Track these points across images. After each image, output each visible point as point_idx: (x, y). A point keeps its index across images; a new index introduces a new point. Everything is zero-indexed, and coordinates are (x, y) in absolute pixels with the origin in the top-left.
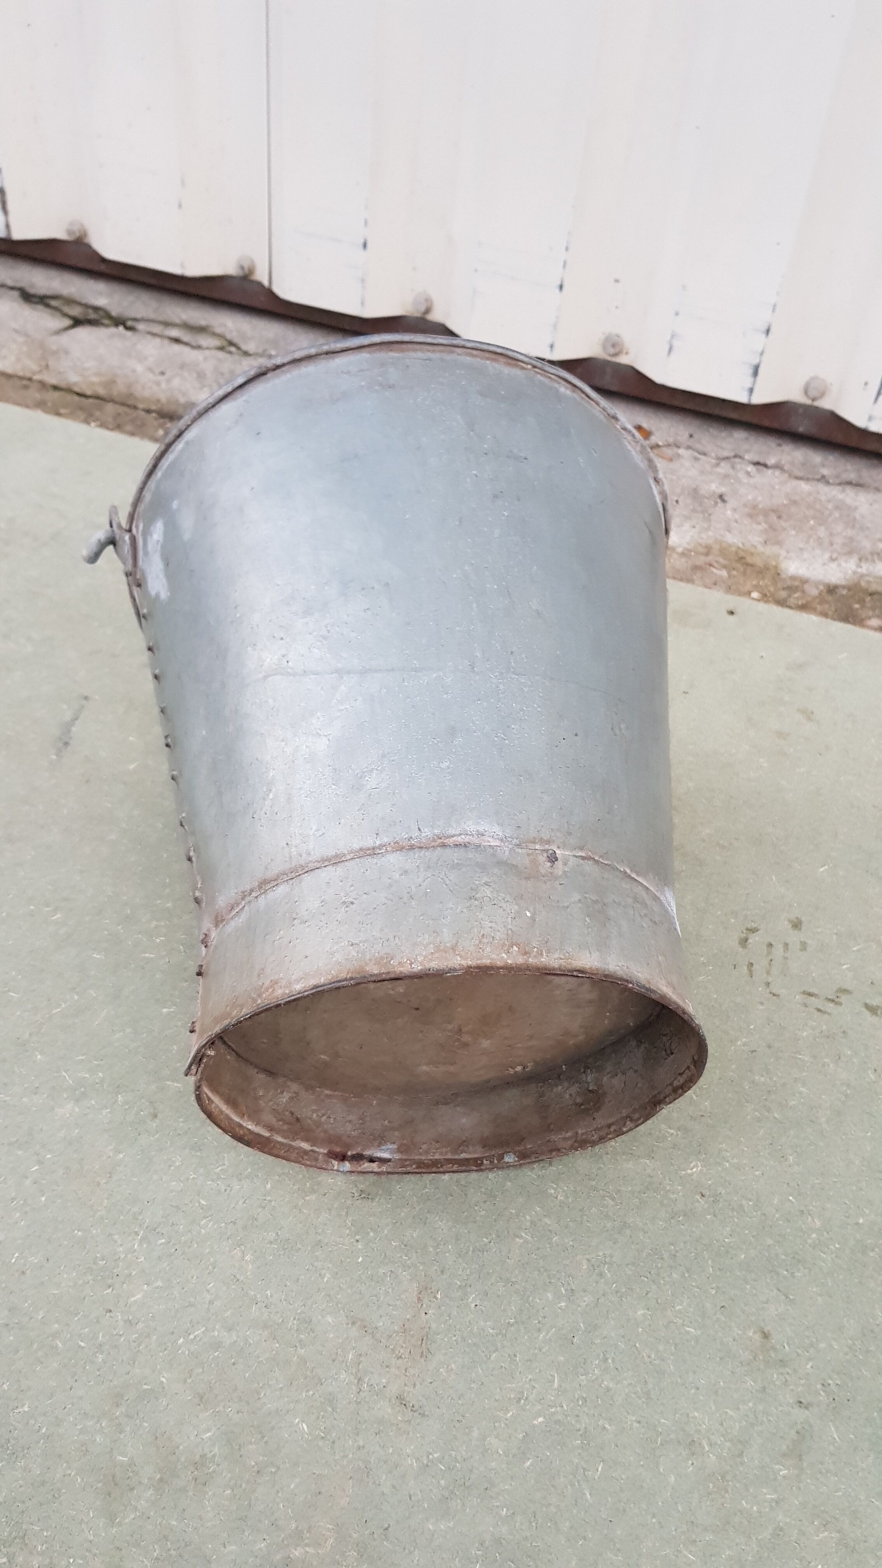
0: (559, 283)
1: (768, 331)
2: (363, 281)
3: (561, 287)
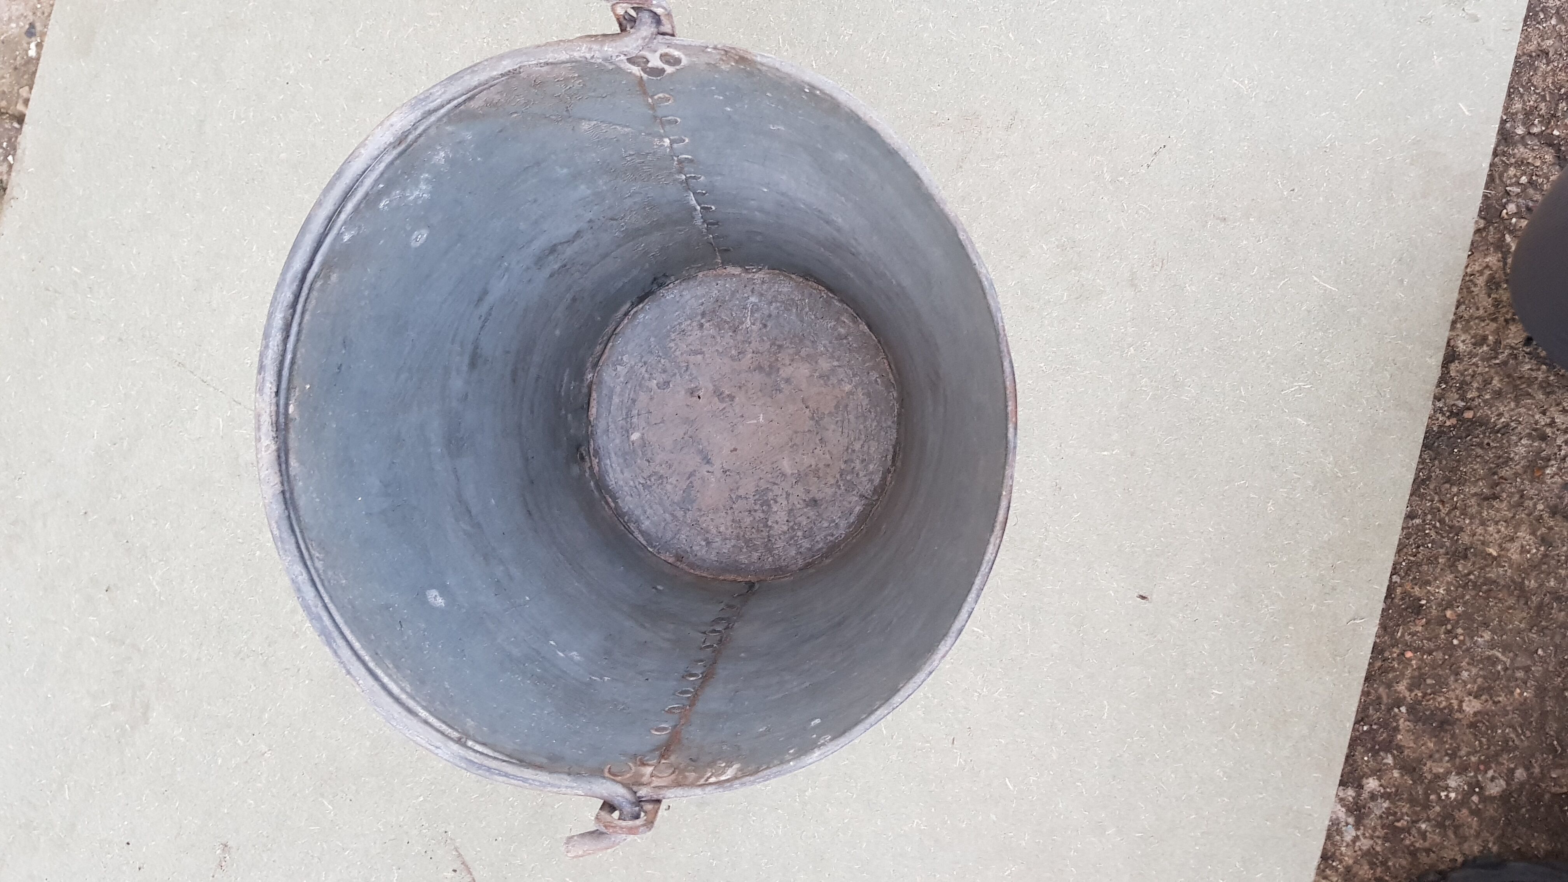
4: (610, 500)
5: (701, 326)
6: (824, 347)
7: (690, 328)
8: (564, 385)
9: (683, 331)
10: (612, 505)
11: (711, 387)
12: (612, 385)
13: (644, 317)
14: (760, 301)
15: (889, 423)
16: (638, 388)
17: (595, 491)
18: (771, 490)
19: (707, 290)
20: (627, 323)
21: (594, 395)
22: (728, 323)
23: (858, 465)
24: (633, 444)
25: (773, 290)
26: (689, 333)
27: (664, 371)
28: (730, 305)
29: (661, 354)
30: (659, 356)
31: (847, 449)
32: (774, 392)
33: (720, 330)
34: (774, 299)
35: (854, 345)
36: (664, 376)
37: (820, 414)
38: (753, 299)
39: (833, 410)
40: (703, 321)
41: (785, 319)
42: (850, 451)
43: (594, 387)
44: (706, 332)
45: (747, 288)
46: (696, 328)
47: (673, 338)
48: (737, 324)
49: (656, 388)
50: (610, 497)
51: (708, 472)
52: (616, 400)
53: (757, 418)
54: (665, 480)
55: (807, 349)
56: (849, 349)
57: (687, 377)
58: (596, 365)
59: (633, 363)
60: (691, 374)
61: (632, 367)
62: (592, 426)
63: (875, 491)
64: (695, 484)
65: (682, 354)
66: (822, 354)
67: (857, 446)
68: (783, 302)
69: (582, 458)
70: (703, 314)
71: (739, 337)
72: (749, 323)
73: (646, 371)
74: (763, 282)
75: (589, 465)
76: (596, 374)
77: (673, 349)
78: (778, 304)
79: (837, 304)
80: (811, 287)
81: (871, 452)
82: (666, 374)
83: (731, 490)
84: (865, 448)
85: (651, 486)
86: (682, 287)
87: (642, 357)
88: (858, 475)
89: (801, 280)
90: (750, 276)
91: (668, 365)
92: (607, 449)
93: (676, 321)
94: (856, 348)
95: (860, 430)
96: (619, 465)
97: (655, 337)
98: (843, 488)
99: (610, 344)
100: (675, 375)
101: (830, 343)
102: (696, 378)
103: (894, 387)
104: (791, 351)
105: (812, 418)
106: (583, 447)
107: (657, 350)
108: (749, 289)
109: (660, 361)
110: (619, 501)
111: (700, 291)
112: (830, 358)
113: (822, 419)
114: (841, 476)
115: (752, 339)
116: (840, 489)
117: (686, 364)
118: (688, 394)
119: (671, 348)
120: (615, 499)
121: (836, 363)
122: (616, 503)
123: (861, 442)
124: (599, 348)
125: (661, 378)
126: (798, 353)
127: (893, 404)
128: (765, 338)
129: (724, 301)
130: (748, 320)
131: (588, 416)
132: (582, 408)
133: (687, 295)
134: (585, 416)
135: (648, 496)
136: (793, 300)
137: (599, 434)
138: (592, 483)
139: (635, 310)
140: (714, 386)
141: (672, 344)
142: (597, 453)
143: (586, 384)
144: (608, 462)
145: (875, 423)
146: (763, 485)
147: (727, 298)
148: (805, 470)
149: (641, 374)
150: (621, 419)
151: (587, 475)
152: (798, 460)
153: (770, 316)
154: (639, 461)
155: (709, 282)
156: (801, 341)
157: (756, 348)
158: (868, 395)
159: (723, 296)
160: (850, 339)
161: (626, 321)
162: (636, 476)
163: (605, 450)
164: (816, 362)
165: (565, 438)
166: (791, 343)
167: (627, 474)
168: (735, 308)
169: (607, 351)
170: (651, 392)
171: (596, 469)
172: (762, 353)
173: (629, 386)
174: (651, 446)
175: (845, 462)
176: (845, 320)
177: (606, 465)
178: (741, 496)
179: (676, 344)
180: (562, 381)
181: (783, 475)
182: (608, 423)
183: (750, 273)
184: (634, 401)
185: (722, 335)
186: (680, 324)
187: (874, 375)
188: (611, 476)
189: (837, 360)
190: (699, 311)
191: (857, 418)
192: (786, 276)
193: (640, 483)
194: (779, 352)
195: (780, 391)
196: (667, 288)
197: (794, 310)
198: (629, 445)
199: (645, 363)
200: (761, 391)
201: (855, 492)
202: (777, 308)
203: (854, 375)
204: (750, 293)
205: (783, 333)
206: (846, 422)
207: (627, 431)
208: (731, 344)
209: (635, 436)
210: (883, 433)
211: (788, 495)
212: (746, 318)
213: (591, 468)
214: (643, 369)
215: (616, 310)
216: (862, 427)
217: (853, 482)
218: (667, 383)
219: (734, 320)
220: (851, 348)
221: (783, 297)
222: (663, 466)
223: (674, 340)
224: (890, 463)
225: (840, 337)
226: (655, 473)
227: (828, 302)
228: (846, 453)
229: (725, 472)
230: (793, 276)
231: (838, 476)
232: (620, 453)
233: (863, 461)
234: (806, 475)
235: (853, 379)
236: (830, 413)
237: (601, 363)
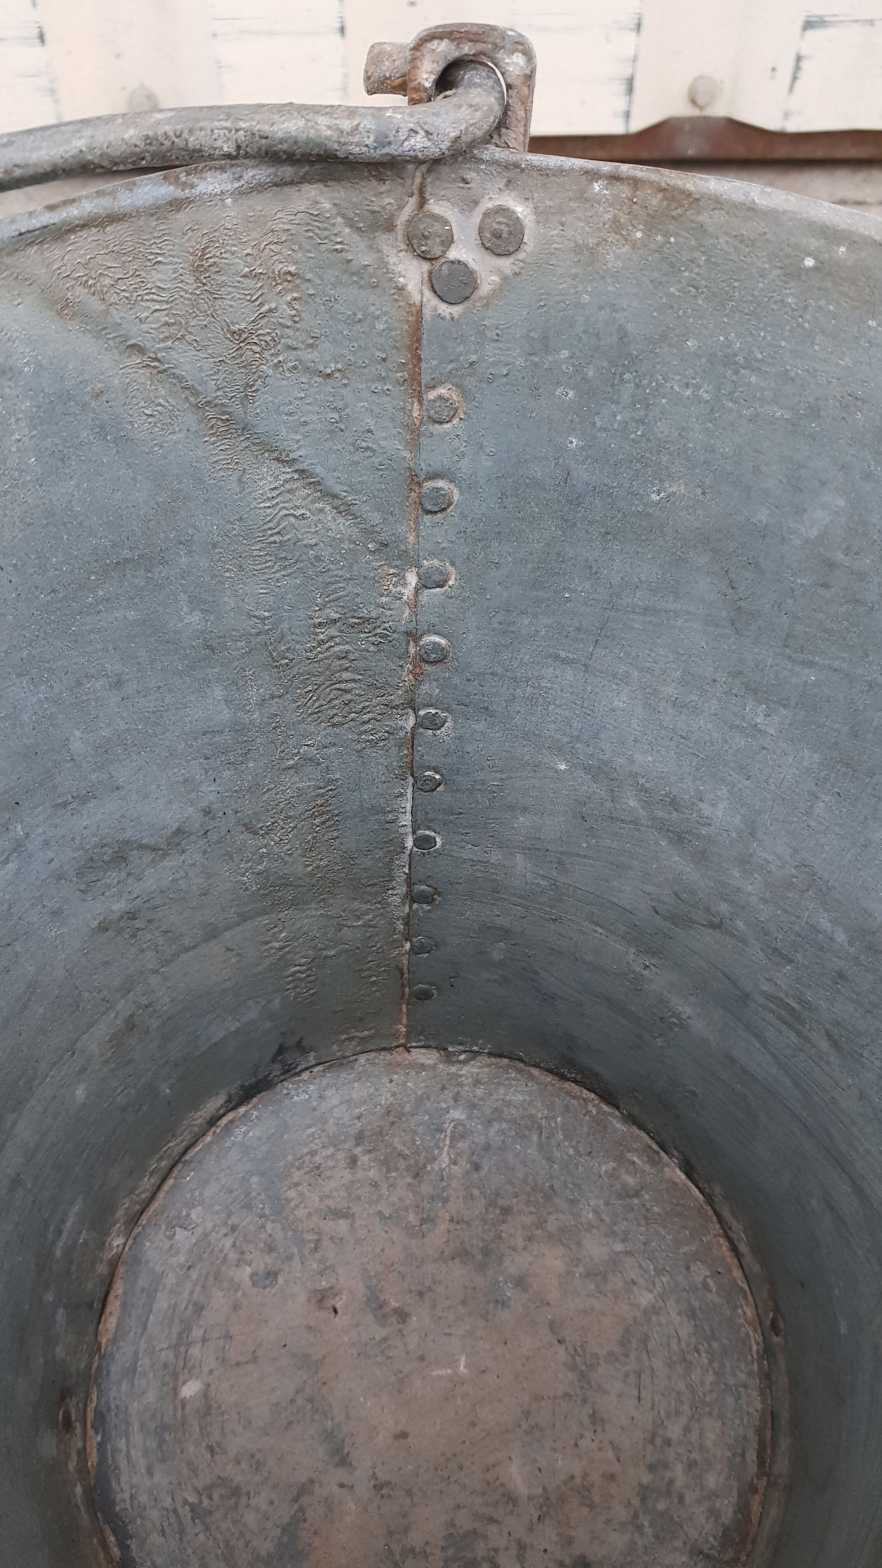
0: (338, 25)
1: (639, 27)
2: (53, 91)
3: (342, 30)
4: (112, 1539)
5: (353, 1161)
6: (595, 1211)
7: (331, 1163)
8: (65, 1234)
9: (318, 1168)
10: (116, 1552)
11: (361, 1289)
12: (159, 1269)
13: (246, 1133)
14: (469, 1118)
15: (743, 1376)
16: (211, 1279)
17: (82, 1508)
18: (485, 1538)
19: (372, 1090)
20: (210, 1143)
21: (119, 1287)
22: (405, 1158)
23: (678, 1473)
24: (183, 1407)
25: (494, 1097)
26: (329, 1173)
27: (270, 1248)
28: (412, 1122)
29: (267, 1212)
30: (263, 1216)
31: (652, 1440)
32: (491, 1306)
33: (388, 1172)
34: (497, 1115)
35: (656, 1209)
36: (268, 1259)
37: (588, 1356)
38: (457, 1114)
39: (617, 1349)
40: (358, 1150)
41: (516, 1155)
42: (658, 1441)
43: (121, 1269)
44: (360, 1174)
45: (446, 1092)
46: (342, 1164)
47: (295, 1180)
48: (422, 1159)
49: (250, 1284)
50: (115, 1532)
51: (342, 1486)
52: (162, 1302)
53: (453, 1363)
54: (244, 1500)
55: (560, 1216)
56: (646, 1218)
57: (315, 1265)
58: (134, 1220)
59: (209, 1225)
60: (322, 1260)
61: (206, 1235)
62: (101, 1358)
63: (726, 1539)
64: (309, 1513)
65: (310, 1215)
66: (590, 1227)
67: (674, 1430)
68: (514, 1122)
69: (68, 1424)
70: (359, 1138)
71: (426, 1189)
72: (446, 1160)
73: (234, 1245)
74: (477, 1082)
75: (80, 1444)
76: (130, 1242)
77: (293, 1204)
78: (504, 1126)
79: (618, 1126)
80: (568, 1093)
81: (709, 1443)
82: (275, 1255)
83: (391, 1534)
84: (694, 1436)
85: (210, 1513)
86: (325, 1082)
87: (229, 1216)
88: (681, 1498)
89: (549, 1079)
90: (453, 1069)
91: (279, 1235)
92: (126, 1412)
93: (306, 1145)
94: (659, 1214)
95: (678, 1393)
96: (146, 1452)
97: (263, 1175)
98: (649, 1531)
99: (170, 1182)
100: (290, 1258)
101: (607, 1203)
102: (332, 1268)
103: (745, 1297)
104: (528, 1220)
105: (573, 1367)
106: (75, 1400)
107: (262, 1202)
108: (448, 1094)
109: (263, 1227)
110: (133, 1545)
111: (359, 1091)
112: (607, 1235)
113: (592, 1367)
114: (643, 1499)
115: (451, 1192)
116: (642, 1534)
117: (315, 1237)
118: (314, 1301)
119: (289, 1200)
120: (123, 1537)
121: (619, 1247)
122: (124, 1548)
123: (683, 1420)
124: (147, 1183)
125: (261, 1262)
126: (541, 1224)
127: (748, 1335)
128: (476, 1192)
129: (401, 1115)
130: (445, 1154)
131: (96, 1333)
132: (91, 1306)
133: (333, 1098)
134: (91, 1328)
135: (201, 1537)
136: (532, 1117)
137: (114, 1377)
138: (79, 1490)
139: (230, 1116)
140: (368, 1287)
141: (292, 1193)
142: (101, 1416)
143: (108, 1255)
144: (122, 1444)
145: (710, 1378)
146: (464, 1522)
147: (407, 1109)
148: (558, 1488)
149: (221, 1251)
150: (166, 1345)
151: (72, 1466)
152: (543, 1464)
153: (487, 1147)
154: (191, 1449)
155: (377, 1076)
156: (547, 1198)
157: (458, 1212)
158: (692, 1314)
159: (400, 1105)
160: (647, 1197)
161: (208, 1139)
162: (180, 1484)
163: (122, 1416)
164: (579, 1244)
165: (41, 1360)
166: (528, 1203)
167: (159, 1478)
168: (420, 1129)
169: (161, 1195)
170: (236, 1291)
171: (93, 1459)
172: (468, 1223)
173: (194, 1274)
174: (223, 1414)
175: (652, 1468)
176: (635, 1159)
177: (116, 1450)
178: (412, 1550)
179: (301, 1194)
180: (63, 1221)
181: (511, 1499)
182: (136, 1353)
183: (453, 1063)
184: (199, 1308)
185: (391, 1181)
186: (313, 1153)
187: (700, 1272)
188: (124, 1479)
189: (624, 1241)
190: (352, 1131)
191: (670, 1365)
192: (520, 1071)
193: (185, 1502)
194: (504, 1222)
195: (504, 1304)
196: (297, 1079)
197: (535, 1138)
198: (175, 1409)
199: (234, 1229)
200: (463, 1302)
201: (678, 1543)
202: (502, 1132)
203: (659, 1272)
204: (452, 1103)
205: (512, 1184)
206: (646, 1379)
207: (175, 1375)
208: (408, 1202)
209: (190, 1389)
210: (730, 1400)
211: (522, 1547)
212: (441, 1149)
213: (82, 1453)
214: (228, 1242)
215: (196, 1104)
216: (681, 1386)
217: (672, 1517)
218: (272, 1275)
219: (417, 1152)
220: (649, 1215)
221: (514, 1111)
222: (243, 1465)
223: (297, 1185)
224: (753, 1469)
225: (626, 1194)
226: (223, 1481)
227: (600, 1123)
228: (650, 1447)
229: (378, 1487)
230: (535, 1072)
231: (636, 1502)
232: (152, 1426)
233: (691, 1465)
234: (562, 1499)
235: (657, 1280)
236: (611, 1354)
237: (144, 1220)
